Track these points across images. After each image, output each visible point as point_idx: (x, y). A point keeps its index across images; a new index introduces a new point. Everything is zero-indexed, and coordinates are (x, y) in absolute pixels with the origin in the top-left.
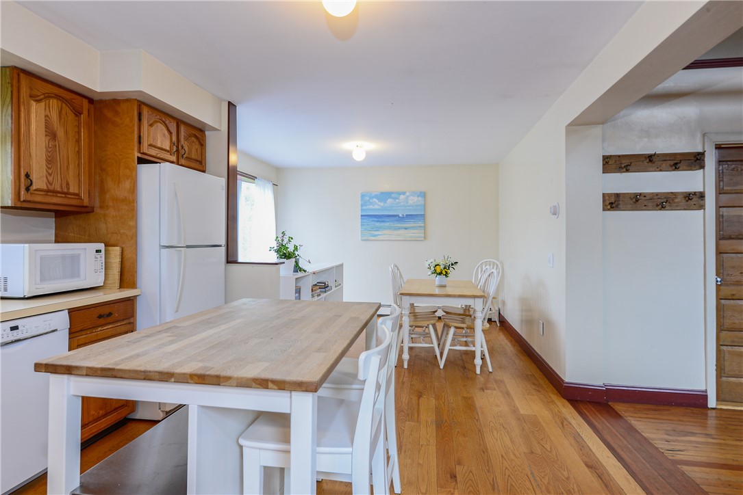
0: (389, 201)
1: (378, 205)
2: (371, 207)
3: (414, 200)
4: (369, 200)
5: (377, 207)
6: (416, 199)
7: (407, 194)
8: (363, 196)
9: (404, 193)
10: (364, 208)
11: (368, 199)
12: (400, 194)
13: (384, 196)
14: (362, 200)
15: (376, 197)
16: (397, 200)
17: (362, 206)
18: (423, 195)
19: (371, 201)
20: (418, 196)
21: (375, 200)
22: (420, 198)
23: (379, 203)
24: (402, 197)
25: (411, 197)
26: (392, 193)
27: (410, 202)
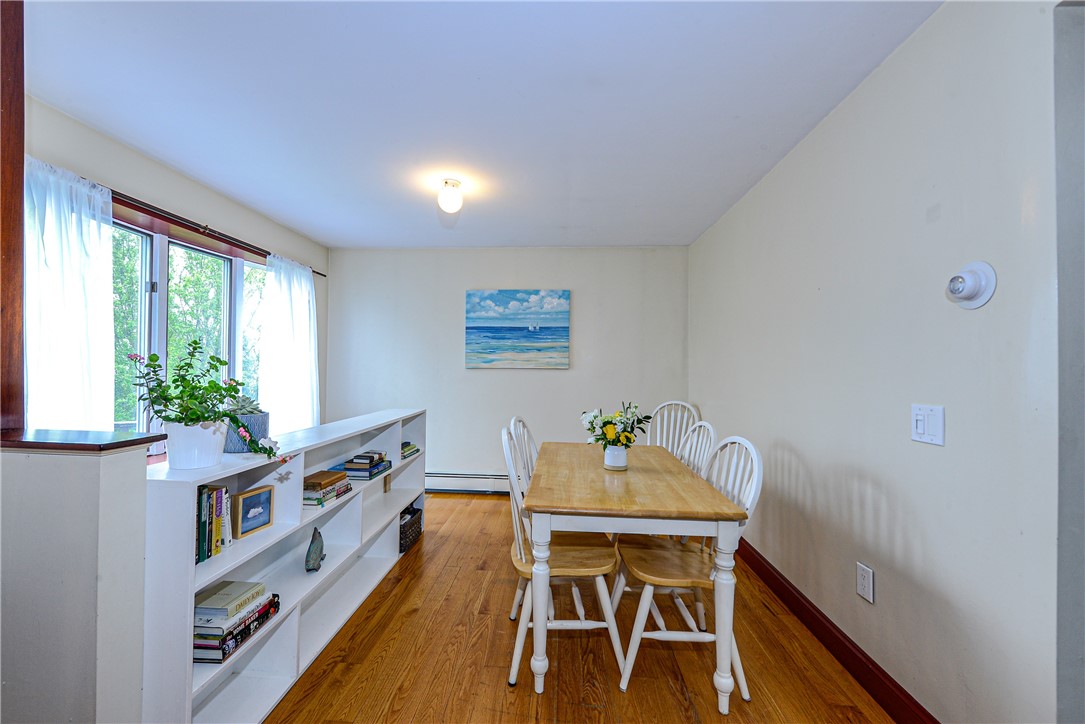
0: (513, 304)
1: (495, 311)
2: (483, 314)
3: (553, 304)
4: (479, 303)
5: (492, 314)
6: (556, 301)
7: (542, 293)
8: (469, 296)
9: (536, 292)
10: (472, 315)
11: (477, 300)
12: (529, 293)
13: (504, 296)
14: (467, 303)
15: (491, 297)
16: (525, 304)
17: (468, 312)
18: (567, 295)
19: (482, 303)
20: (560, 297)
21: (489, 302)
22: (562, 301)
23: (496, 308)
24: (533, 298)
25: (549, 299)
26: (518, 291)
27: (547, 307)
